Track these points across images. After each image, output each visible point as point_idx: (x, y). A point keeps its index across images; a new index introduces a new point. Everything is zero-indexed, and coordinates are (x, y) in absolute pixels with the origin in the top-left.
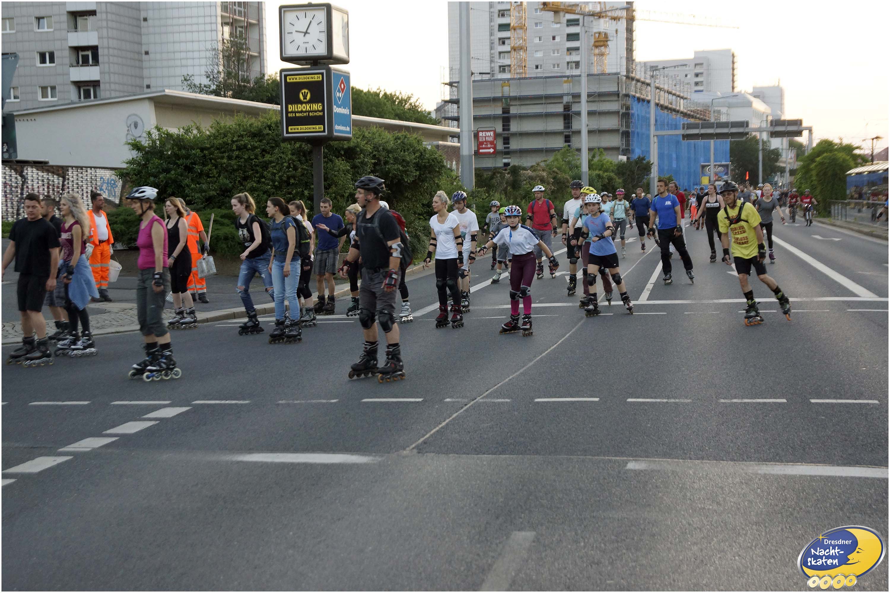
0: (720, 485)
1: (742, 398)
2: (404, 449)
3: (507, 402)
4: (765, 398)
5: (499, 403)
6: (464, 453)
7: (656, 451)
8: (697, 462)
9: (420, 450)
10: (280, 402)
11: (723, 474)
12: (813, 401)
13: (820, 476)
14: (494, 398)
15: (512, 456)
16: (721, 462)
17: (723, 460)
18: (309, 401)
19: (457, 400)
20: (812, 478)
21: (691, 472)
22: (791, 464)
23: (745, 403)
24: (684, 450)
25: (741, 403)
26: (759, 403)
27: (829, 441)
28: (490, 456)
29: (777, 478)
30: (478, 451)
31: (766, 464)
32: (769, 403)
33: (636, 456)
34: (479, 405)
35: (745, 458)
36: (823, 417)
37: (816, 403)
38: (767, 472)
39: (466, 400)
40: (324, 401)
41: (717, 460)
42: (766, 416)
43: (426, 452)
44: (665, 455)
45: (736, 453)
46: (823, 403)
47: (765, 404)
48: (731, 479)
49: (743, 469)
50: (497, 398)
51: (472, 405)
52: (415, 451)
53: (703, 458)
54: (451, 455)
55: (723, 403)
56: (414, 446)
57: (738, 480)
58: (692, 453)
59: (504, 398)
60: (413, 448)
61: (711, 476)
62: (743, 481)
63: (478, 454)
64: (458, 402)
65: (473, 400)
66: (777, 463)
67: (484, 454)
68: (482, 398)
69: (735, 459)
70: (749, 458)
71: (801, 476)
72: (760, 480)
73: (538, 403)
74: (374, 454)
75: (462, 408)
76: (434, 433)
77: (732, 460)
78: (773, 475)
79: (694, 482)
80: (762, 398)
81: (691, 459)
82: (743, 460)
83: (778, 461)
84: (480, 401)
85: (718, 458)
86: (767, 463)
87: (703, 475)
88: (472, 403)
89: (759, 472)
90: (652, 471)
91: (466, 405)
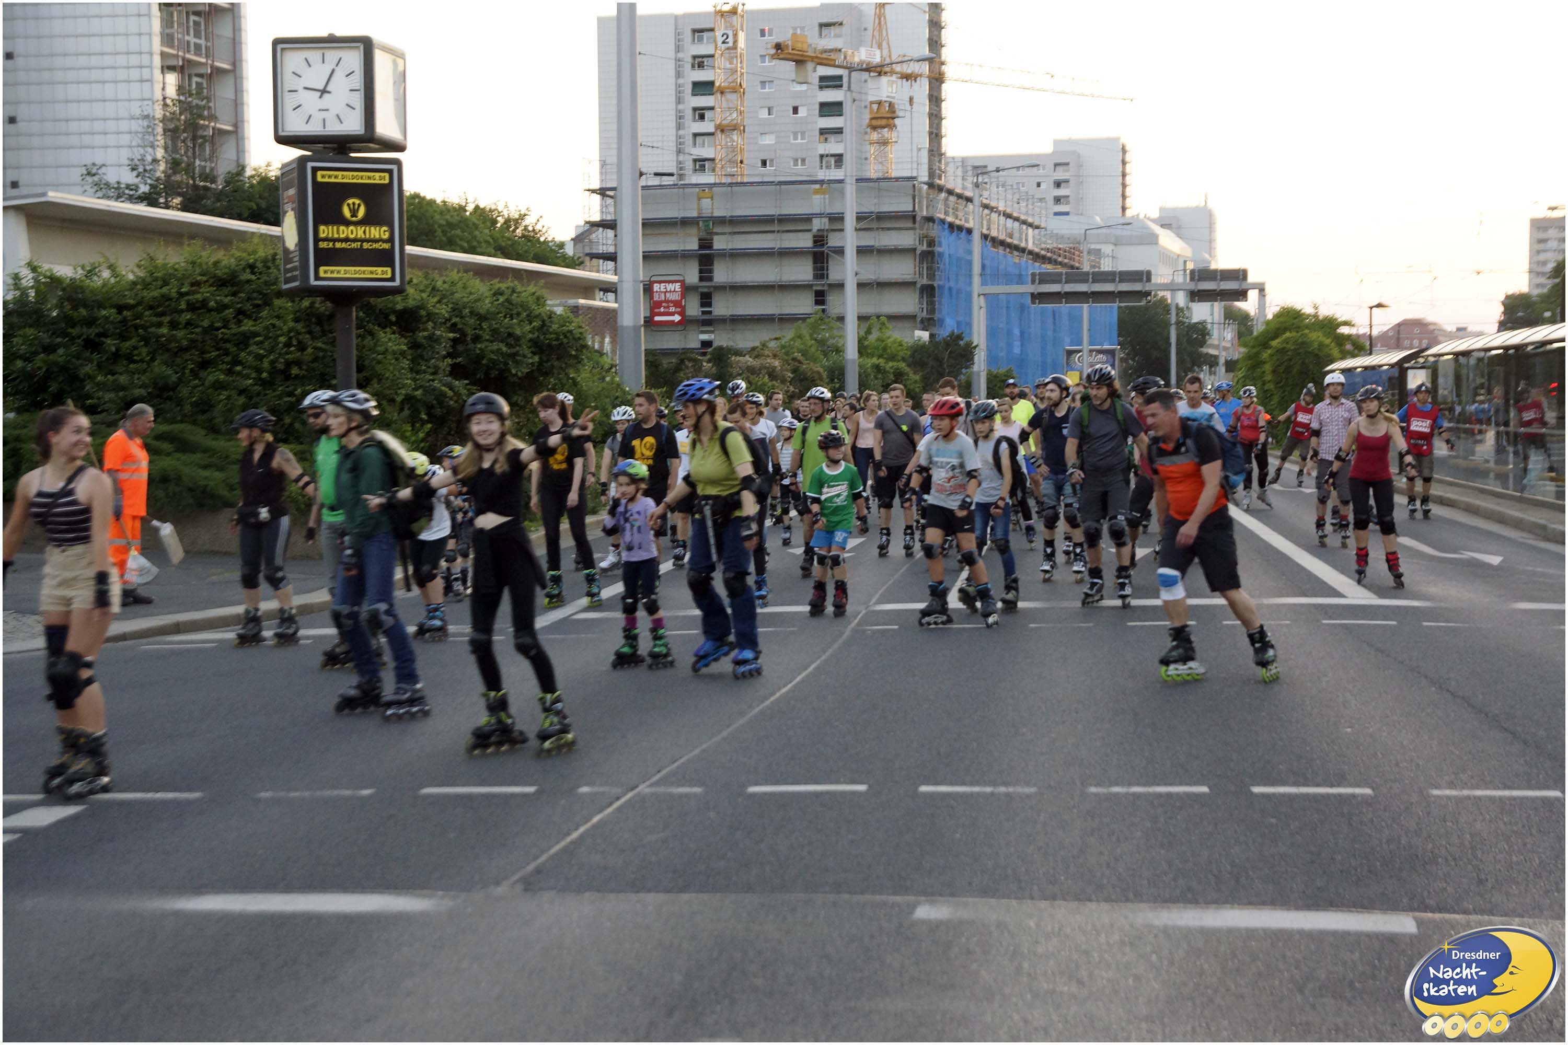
0: (1083, 947)
1: (1130, 784)
2: (498, 883)
3: (695, 795)
4: (1171, 784)
5: (681, 796)
6: (612, 891)
7: (970, 884)
8: (1044, 904)
9: (529, 885)
10: (263, 795)
11: (1089, 927)
12: (1256, 790)
13: (1265, 930)
14: (672, 784)
15: (701, 895)
16: (1088, 904)
17: (1090, 900)
18: (318, 793)
19: (601, 789)
20: (1250, 934)
21: (1032, 923)
22: (1214, 906)
23: (1134, 794)
24: (1020, 881)
25: (1127, 794)
26: (1160, 795)
27: (1283, 863)
28: (662, 897)
29: (1187, 934)
30: (636, 887)
31: (1168, 908)
32: (1177, 794)
33: (931, 894)
34: (642, 800)
35: (1131, 896)
36: (1273, 821)
37: (1263, 795)
38: (1170, 923)
39: (617, 791)
40: (347, 793)
41: (1079, 900)
42: (1171, 818)
43: (541, 889)
44: (985, 892)
45: (1114, 887)
46: (1274, 794)
47: (1169, 795)
48: (1103, 935)
49: (1126, 917)
50: (679, 786)
51: (629, 800)
52: (519, 888)
53: (1054, 898)
54: (587, 894)
55: (1095, 795)
56: (517, 877)
57: (1116, 937)
58: (1035, 888)
59: (691, 786)
60: (516, 882)
61: (1068, 931)
62: (1127, 939)
63: (638, 892)
64: (603, 793)
65: (632, 789)
66: (1189, 905)
67: (649, 891)
68: (651, 786)
69: (1113, 897)
70: (1138, 897)
71: (1230, 931)
72: (1155, 937)
73: (754, 795)
74: (440, 893)
75: (611, 804)
76: (556, 854)
77: (1108, 900)
78: (1180, 929)
79: (1037, 942)
80: (1166, 784)
81: (1032, 898)
82: (1127, 900)
83: (1190, 902)
84: (648, 790)
85: (1081, 897)
86: (1170, 905)
87: (1053, 928)
88: (630, 795)
89: (1156, 922)
90: (961, 922)
91: (618, 799)
